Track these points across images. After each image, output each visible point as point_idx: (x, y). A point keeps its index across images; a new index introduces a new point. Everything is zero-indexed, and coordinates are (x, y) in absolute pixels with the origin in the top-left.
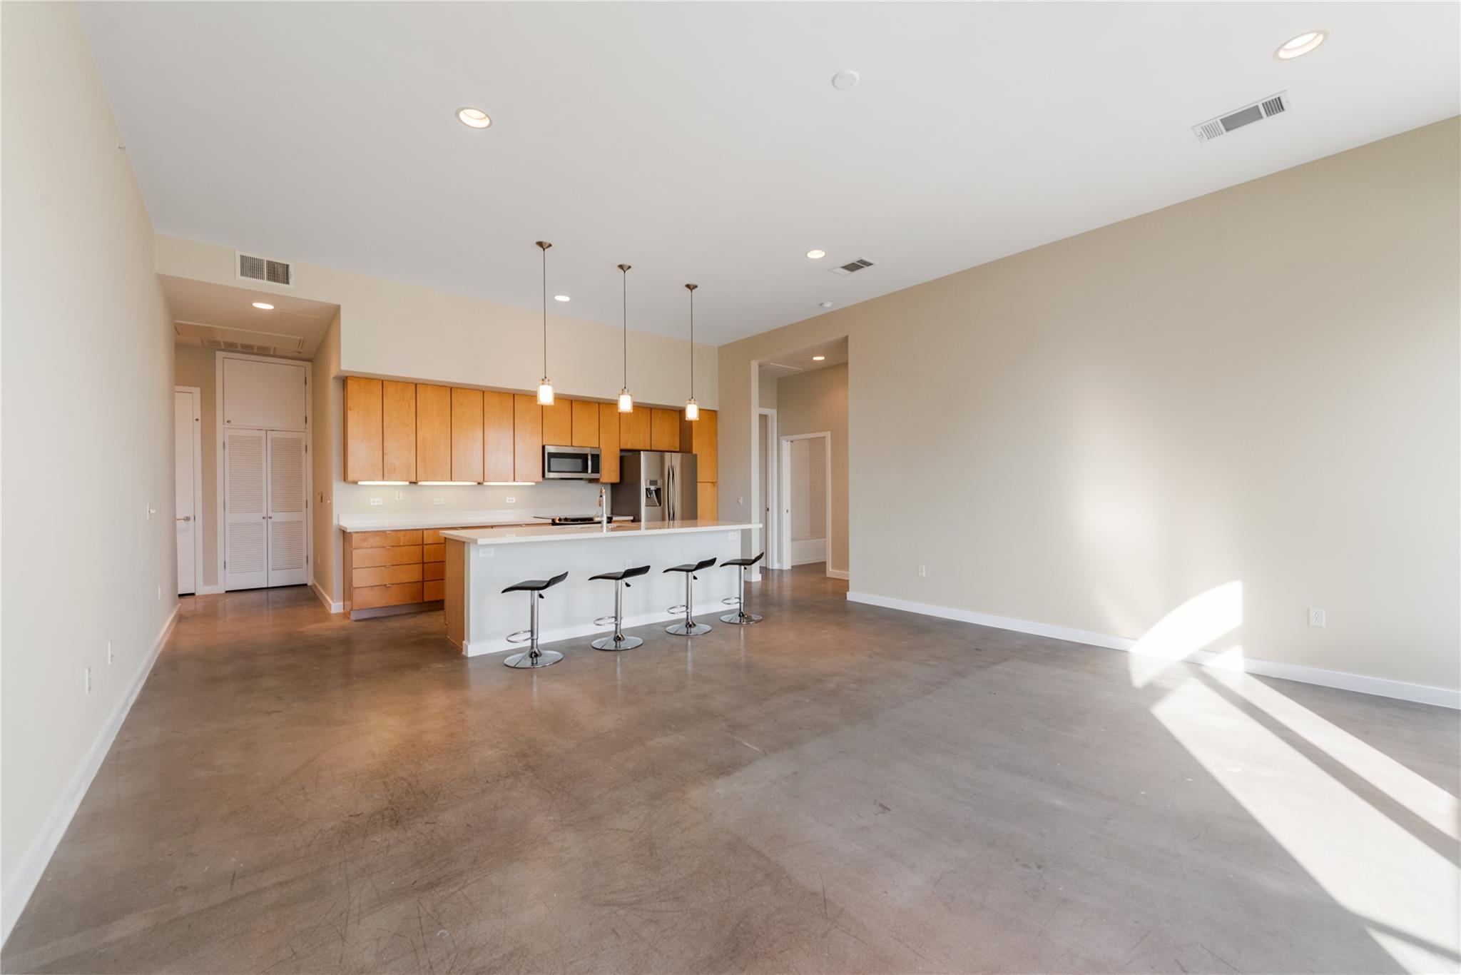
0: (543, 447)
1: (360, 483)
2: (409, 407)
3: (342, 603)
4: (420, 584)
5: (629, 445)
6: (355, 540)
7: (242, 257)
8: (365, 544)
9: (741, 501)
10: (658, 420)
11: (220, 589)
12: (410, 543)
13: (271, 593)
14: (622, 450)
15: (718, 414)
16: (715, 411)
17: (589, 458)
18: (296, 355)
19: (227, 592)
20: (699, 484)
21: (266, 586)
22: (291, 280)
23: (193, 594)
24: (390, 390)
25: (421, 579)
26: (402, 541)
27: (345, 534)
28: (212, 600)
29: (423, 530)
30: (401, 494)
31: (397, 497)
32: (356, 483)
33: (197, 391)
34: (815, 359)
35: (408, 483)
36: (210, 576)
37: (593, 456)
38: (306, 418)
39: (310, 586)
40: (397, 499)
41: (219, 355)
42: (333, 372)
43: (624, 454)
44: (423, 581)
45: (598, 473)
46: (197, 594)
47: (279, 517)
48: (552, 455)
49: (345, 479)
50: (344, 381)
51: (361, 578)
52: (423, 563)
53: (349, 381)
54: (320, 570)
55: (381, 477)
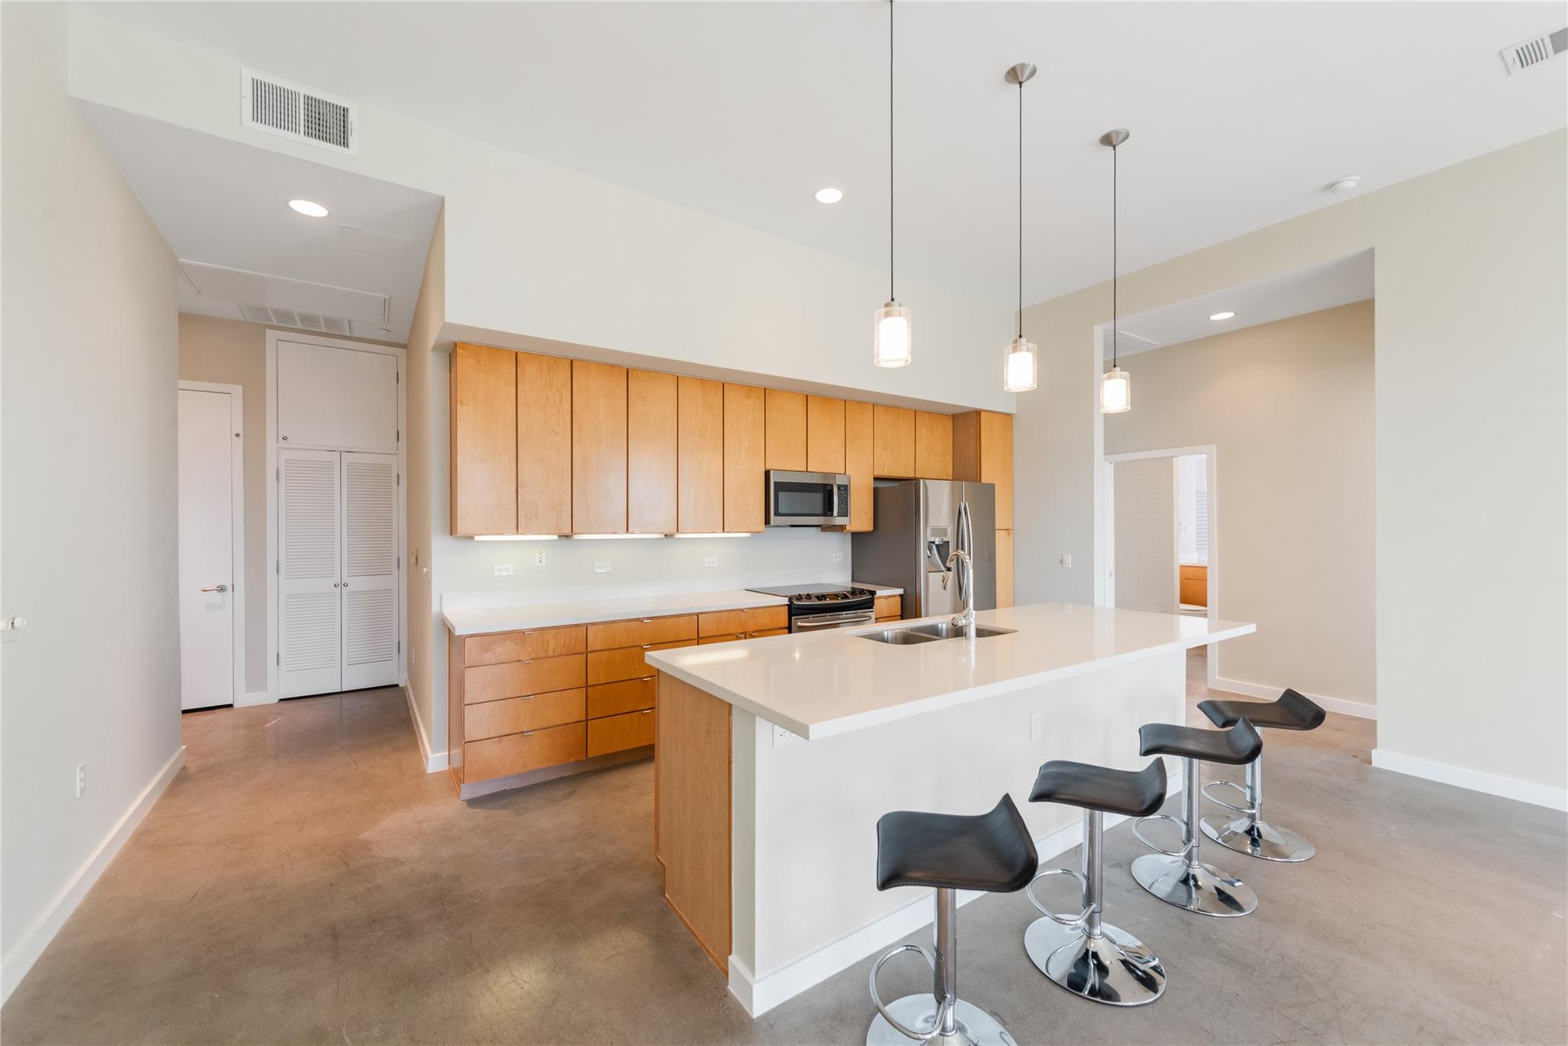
0: (767, 474)
1: (477, 538)
2: (561, 401)
3: (447, 753)
4: (581, 727)
5: (886, 470)
6: (470, 647)
7: (256, 84)
8: (488, 657)
9: (1069, 560)
10: (925, 430)
11: (269, 696)
12: (564, 651)
13: (346, 699)
14: (876, 479)
15: (1014, 417)
16: (1009, 416)
17: (835, 490)
18: (382, 336)
19: (281, 700)
20: (997, 532)
21: (340, 691)
22: (351, 140)
23: (231, 706)
24: (529, 371)
25: (584, 718)
26: (551, 648)
27: (453, 641)
28: (257, 717)
29: (587, 625)
30: (543, 556)
31: (538, 560)
32: (471, 538)
33: (237, 390)
34: (1214, 317)
35: (556, 537)
36: (256, 678)
37: (839, 487)
38: (398, 433)
39: (402, 688)
40: (537, 563)
41: (271, 335)
42: (433, 335)
43: (880, 485)
44: (587, 720)
45: (847, 516)
46: (235, 706)
47: (359, 584)
48: (781, 487)
49: (452, 531)
50: (451, 353)
51: (479, 722)
52: (587, 687)
53: (460, 351)
54: (414, 669)
55: (515, 531)
